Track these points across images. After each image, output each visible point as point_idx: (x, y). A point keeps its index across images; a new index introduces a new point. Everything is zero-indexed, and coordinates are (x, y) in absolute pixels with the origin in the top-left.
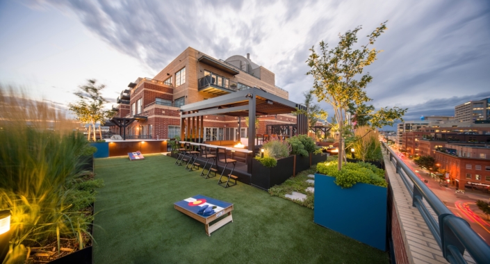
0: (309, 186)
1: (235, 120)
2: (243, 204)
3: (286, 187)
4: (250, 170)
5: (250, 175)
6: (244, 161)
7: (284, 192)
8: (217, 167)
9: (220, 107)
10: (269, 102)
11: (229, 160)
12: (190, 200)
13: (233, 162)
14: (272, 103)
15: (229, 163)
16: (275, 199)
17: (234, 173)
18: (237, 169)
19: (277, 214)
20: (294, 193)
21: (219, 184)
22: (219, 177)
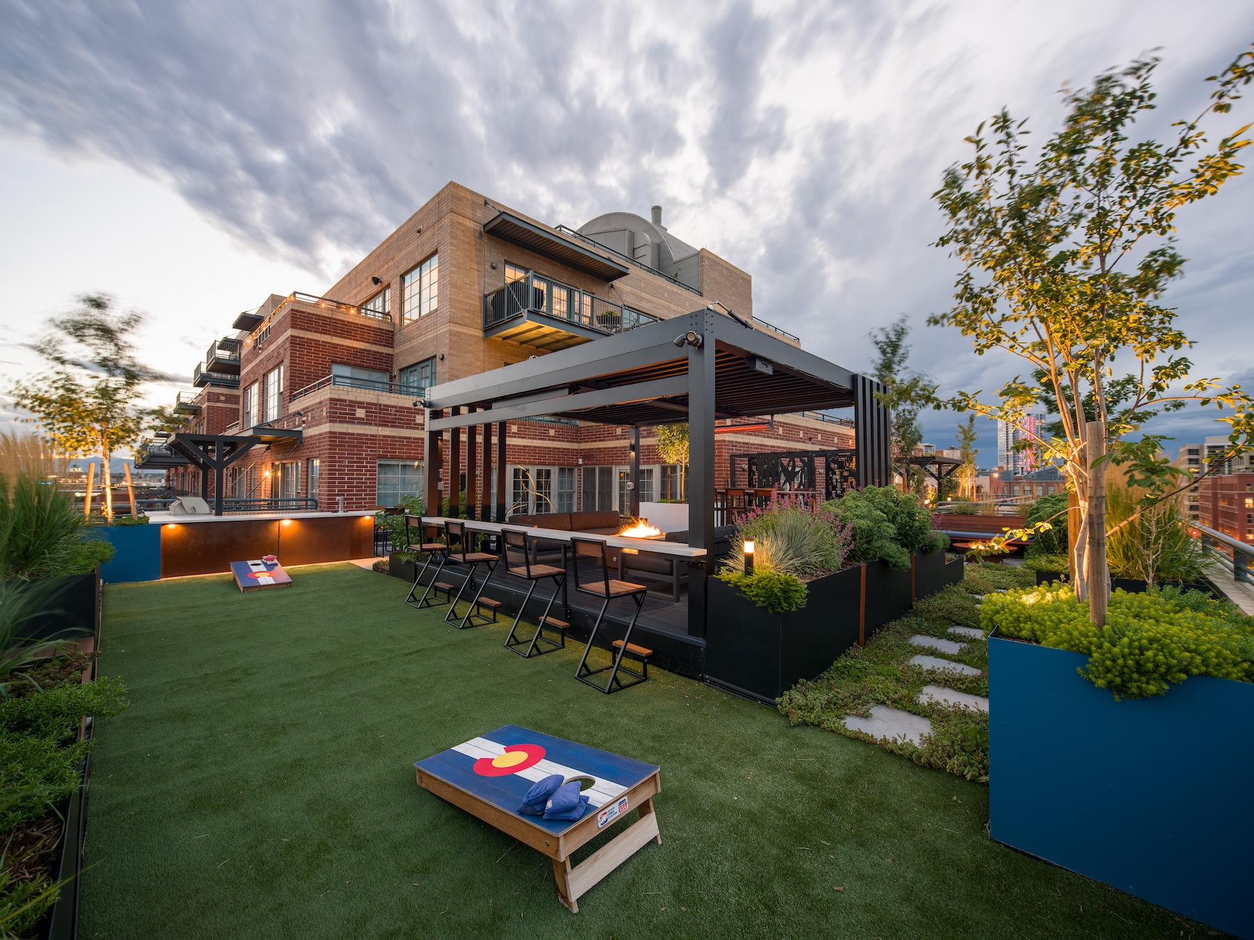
0: (927, 683)
1: (619, 439)
2: (688, 760)
3: (844, 689)
4: (699, 619)
5: (701, 641)
6: (667, 588)
7: (838, 707)
8: (566, 612)
9: (574, 388)
10: (759, 367)
11: (618, 586)
12: (478, 748)
13: (634, 594)
14: (769, 370)
15: (619, 596)
16: (808, 735)
17: (639, 636)
18: (649, 620)
19: (831, 805)
20: (878, 712)
21: (581, 677)
22: (576, 651)
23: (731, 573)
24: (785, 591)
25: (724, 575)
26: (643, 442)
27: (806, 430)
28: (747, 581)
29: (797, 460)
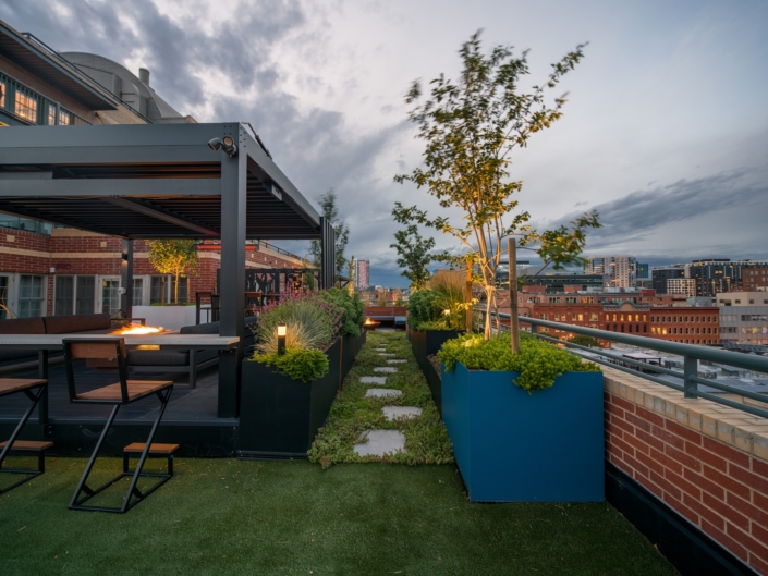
3: (346, 424)
4: (231, 400)
5: (233, 421)
6: (183, 377)
7: (347, 441)
8: (48, 429)
10: (274, 191)
11: (137, 387)
13: (158, 392)
14: (279, 197)
15: (140, 397)
17: (164, 434)
20: (372, 435)
21: (78, 505)
23: (265, 354)
24: (316, 363)
25: (257, 357)
26: (137, 255)
27: (269, 257)
28: (282, 359)
29: (268, 275)
